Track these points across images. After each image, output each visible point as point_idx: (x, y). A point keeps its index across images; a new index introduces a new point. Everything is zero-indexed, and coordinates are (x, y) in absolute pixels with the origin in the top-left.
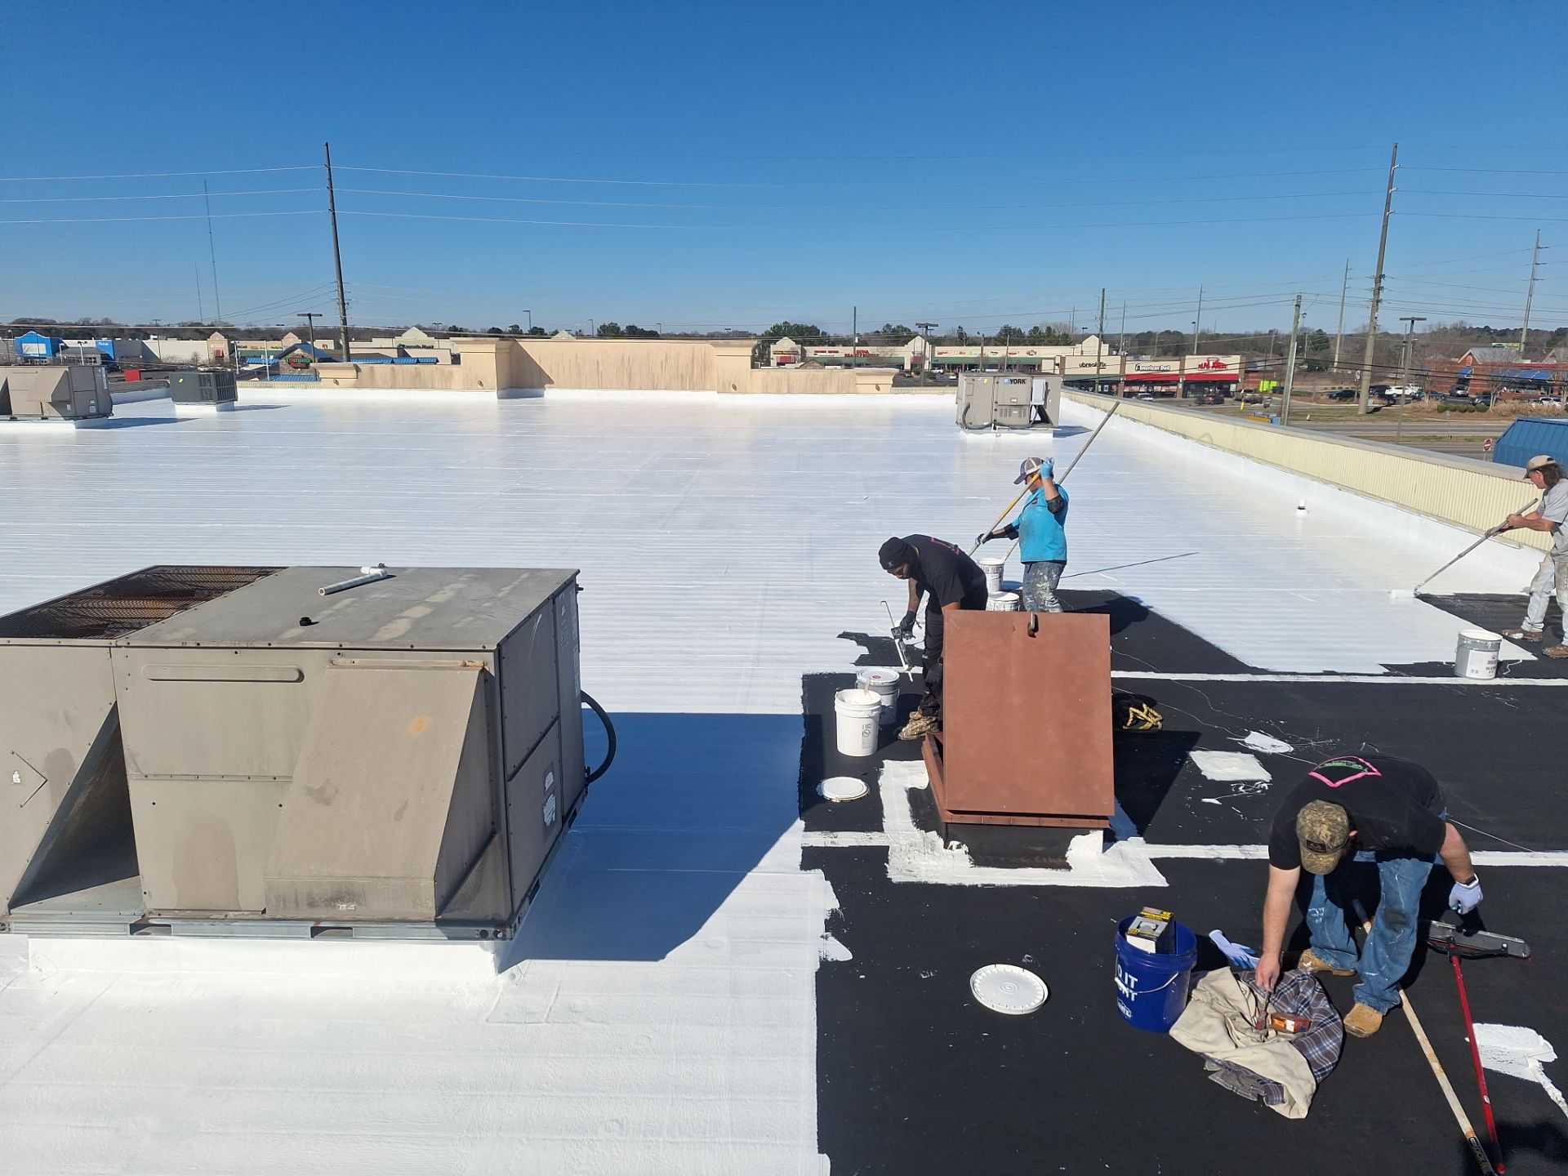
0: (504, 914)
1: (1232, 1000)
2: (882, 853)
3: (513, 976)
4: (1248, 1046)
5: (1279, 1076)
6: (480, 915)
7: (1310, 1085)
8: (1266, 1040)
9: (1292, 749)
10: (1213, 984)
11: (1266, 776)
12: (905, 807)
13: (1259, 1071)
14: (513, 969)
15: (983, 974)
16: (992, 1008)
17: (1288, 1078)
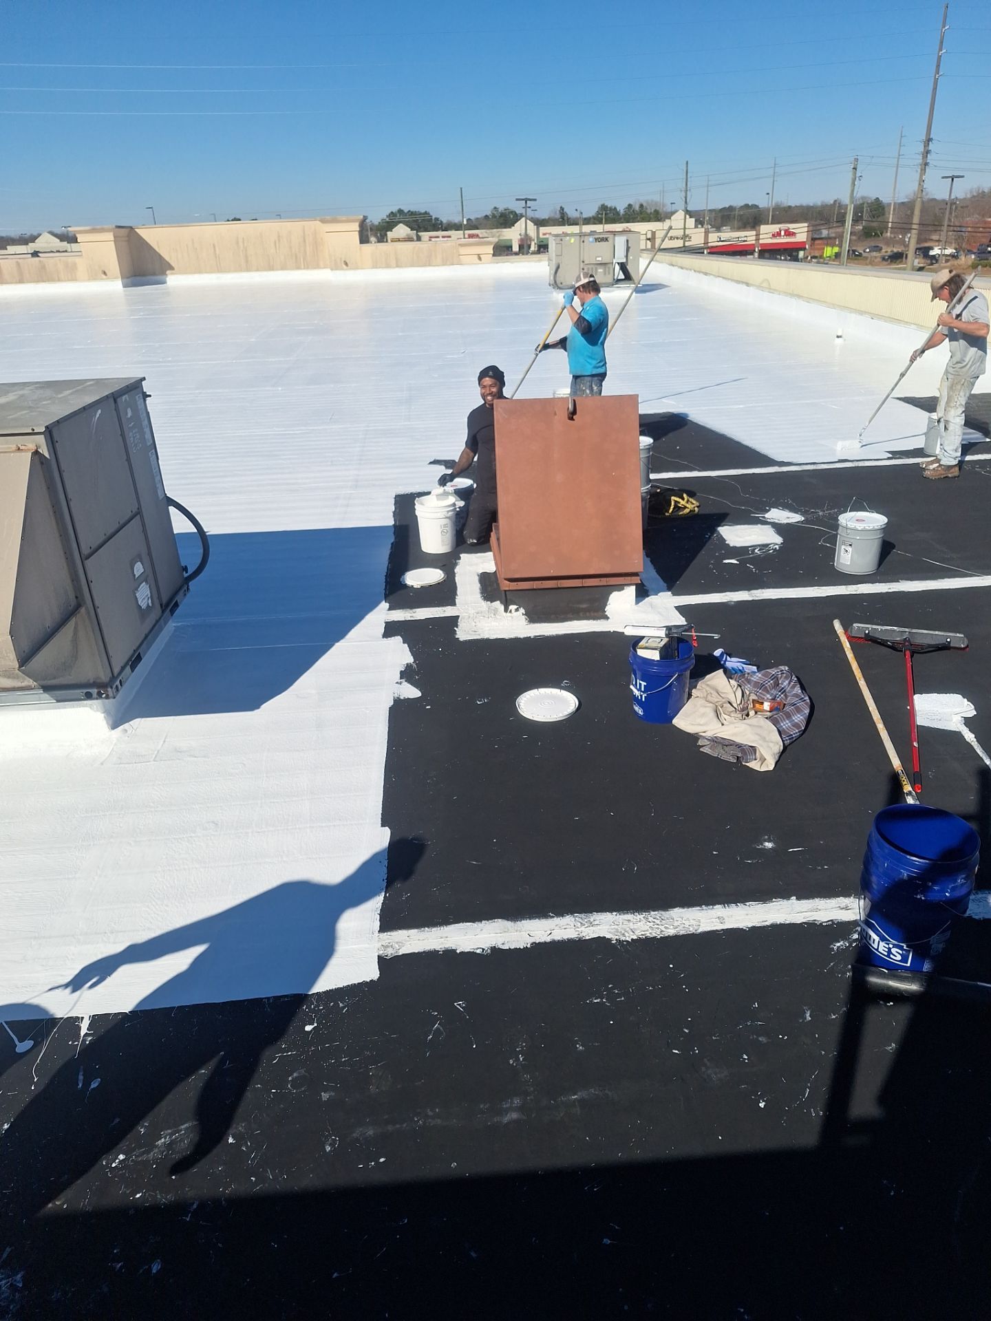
0: (104, 677)
1: (722, 693)
2: (454, 621)
3: (126, 731)
4: (731, 723)
5: (753, 741)
6: (83, 680)
7: (778, 746)
8: (746, 718)
9: (803, 519)
10: (708, 683)
11: (778, 540)
12: (477, 586)
13: (738, 740)
14: (126, 726)
15: (528, 696)
16: (531, 718)
17: (760, 742)
